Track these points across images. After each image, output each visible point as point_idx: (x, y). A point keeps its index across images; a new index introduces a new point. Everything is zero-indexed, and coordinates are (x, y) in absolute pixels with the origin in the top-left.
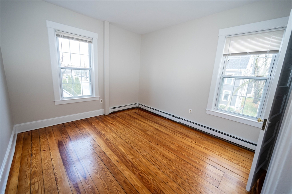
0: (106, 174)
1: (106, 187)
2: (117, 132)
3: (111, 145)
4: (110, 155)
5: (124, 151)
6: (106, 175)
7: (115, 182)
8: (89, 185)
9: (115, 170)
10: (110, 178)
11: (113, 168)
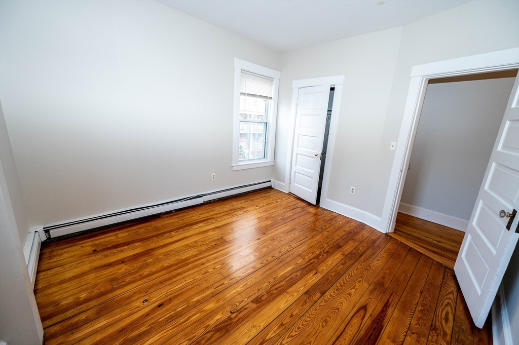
0: (344, 283)
1: (360, 279)
2: (222, 284)
3: (276, 289)
4: (305, 285)
5: (290, 268)
6: (346, 282)
7: (349, 272)
8: (371, 297)
9: (333, 274)
10: (347, 278)
11: (330, 277)
